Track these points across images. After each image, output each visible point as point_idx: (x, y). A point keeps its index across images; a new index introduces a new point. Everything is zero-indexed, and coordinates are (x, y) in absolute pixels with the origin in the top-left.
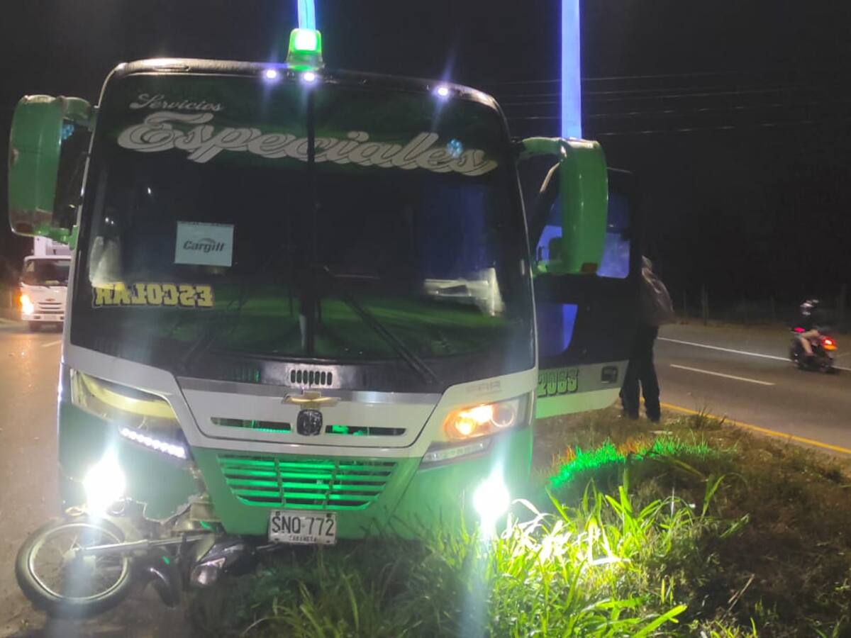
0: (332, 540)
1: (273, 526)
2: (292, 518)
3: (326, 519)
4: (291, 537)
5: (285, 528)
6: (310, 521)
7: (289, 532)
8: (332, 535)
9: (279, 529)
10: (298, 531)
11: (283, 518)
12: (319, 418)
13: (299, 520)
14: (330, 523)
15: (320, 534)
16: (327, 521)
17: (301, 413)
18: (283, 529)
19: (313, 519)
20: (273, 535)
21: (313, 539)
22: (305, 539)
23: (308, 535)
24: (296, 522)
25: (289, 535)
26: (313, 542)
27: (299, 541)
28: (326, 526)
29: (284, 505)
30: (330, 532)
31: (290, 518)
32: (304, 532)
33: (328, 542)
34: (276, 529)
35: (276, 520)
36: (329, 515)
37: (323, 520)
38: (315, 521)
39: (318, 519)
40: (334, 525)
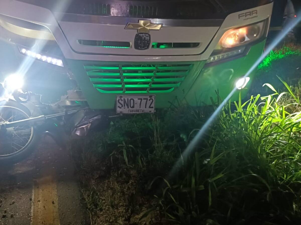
0: (153, 110)
1: (118, 104)
2: (129, 99)
3: (149, 98)
4: (129, 110)
5: (126, 105)
6: (140, 100)
7: (128, 108)
8: (152, 107)
9: (122, 106)
10: (133, 107)
11: (124, 99)
12: (149, 38)
13: (134, 101)
14: (151, 101)
15: (146, 107)
16: (150, 100)
17: (137, 35)
18: (125, 106)
19: (141, 99)
20: (118, 110)
21: (142, 111)
22: (137, 111)
23: (139, 109)
24: (132, 101)
25: (128, 109)
26: (142, 112)
27: (134, 112)
28: (149, 103)
29: (124, 92)
30: (151, 106)
31: (128, 99)
32: (137, 107)
33: (150, 111)
34: (121, 106)
35: (120, 101)
36: (151, 97)
37: (147, 99)
38: (143, 100)
39: (144, 99)
40: (154, 102)
